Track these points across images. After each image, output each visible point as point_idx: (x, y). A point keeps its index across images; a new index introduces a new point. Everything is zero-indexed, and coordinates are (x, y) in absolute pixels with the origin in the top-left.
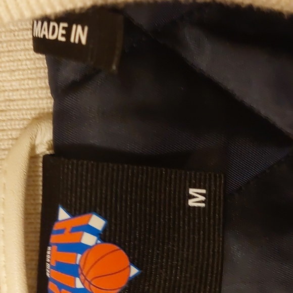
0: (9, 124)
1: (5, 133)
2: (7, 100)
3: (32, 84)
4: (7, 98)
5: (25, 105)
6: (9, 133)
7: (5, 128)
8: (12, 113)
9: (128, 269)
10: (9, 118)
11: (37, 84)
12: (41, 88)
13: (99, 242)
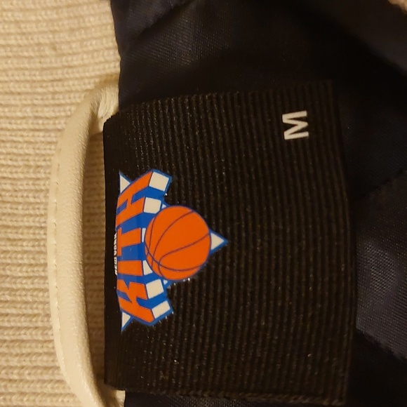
0: (67, 96)
1: (62, 109)
2: (64, 67)
3: (96, 44)
4: (66, 64)
5: (88, 71)
6: (68, 108)
7: (63, 102)
8: (71, 83)
9: (209, 236)
10: (67, 88)
11: (102, 44)
12: (108, 49)
13: (164, 206)
